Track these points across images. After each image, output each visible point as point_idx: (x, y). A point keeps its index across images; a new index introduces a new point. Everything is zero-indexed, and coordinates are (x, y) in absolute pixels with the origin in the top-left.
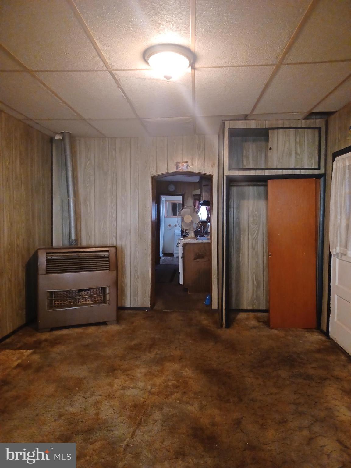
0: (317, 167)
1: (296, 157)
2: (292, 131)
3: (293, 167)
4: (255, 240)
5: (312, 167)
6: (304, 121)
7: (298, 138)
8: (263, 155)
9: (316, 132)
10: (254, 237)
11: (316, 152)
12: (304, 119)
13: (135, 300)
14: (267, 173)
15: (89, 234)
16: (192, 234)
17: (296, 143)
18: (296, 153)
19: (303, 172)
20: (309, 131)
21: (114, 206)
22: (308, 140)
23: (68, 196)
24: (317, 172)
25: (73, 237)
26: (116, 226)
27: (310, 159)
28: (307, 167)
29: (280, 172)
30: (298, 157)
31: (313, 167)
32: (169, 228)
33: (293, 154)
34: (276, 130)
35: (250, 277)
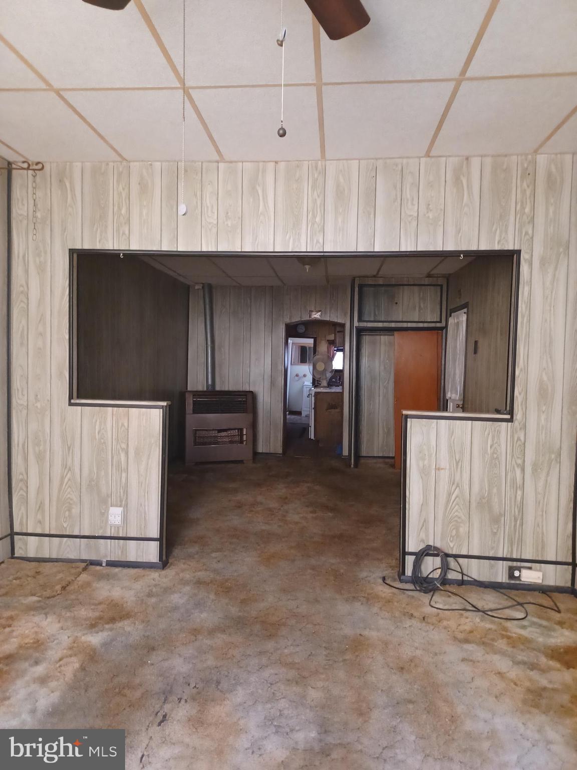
0: (439, 320)
1: (419, 311)
2: (416, 289)
3: (417, 320)
4: (386, 388)
6: (427, 279)
7: (422, 294)
9: (439, 288)
10: (385, 384)
11: (438, 307)
12: (426, 277)
13: (267, 446)
14: (393, 325)
15: (223, 380)
16: (325, 383)
17: (420, 299)
18: (420, 307)
19: (426, 325)
20: (432, 287)
22: (431, 297)
24: (438, 325)
25: (210, 383)
26: (249, 372)
27: (433, 313)
28: (429, 321)
29: (405, 325)
30: (421, 311)
31: (435, 320)
32: (297, 378)
33: (417, 309)
34: (402, 287)
35: (380, 424)
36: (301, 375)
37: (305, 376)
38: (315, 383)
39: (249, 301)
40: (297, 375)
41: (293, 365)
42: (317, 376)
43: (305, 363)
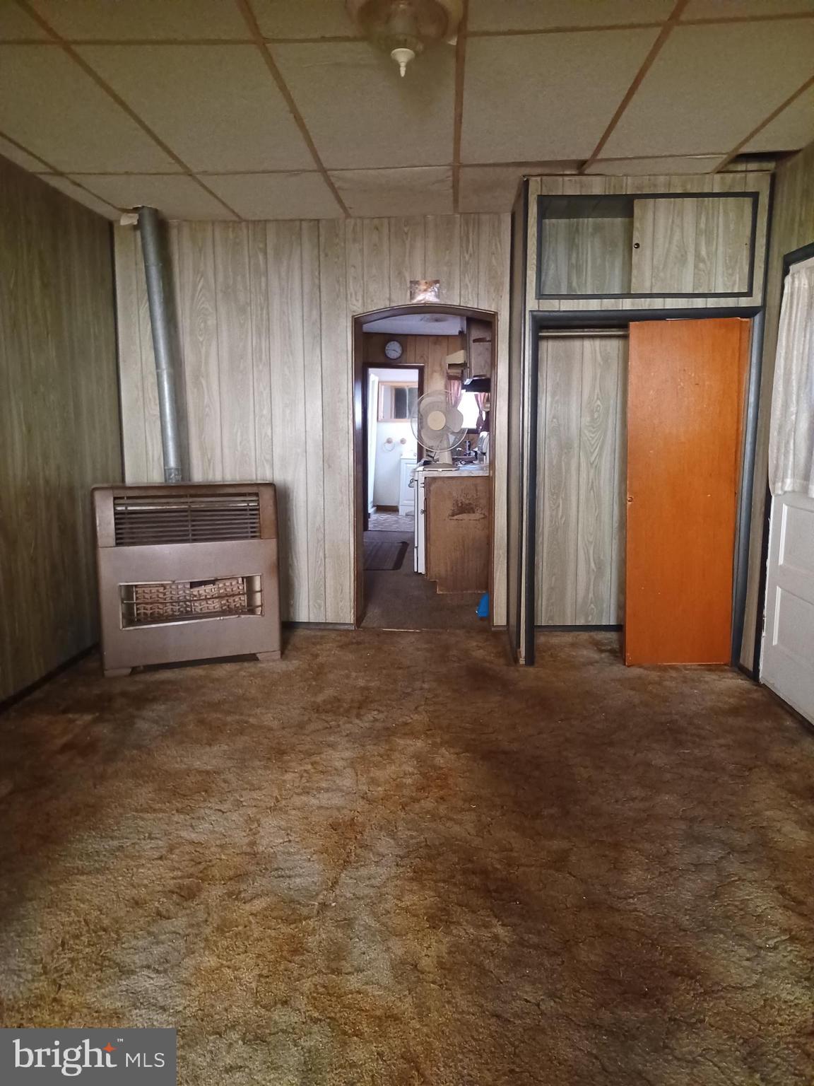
0: (744, 290)
1: (696, 267)
2: (689, 204)
3: (690, 291)
4: (594, 466)
5: (733, 290)
6: (718, 177)
7: (703, 219)
8: (618, 263)
9: (748, 202)
10: (593, 459)
11: (745, 253)
12: (719, 172)
13: (320, 607)
14: (627, 304)
15: (209, 456)
16: (446, 457)
17: (698, 233)
18: (697, 257)
19: (712, 303)
20: (731, 200)
21: (265, 389)
22: (727, 227)
23: (158, 366)
24: (744, 302)
25: (172, 462)
26: (270, 437)
27: (730, 271)
28: (721, 291)
29: (658, 304)
30: (701, 265)
31: (736, 290)
32: (388, 446)
33: (691, 259)
34: (652, 201)
35: (581, 553)
36: (396, 439)
37: (403, 441)
38: (425, 456)
39: (261, 257)
40: (389, 441)
41: (382, 421)
42: (428, 443)
43: (402, 418)
